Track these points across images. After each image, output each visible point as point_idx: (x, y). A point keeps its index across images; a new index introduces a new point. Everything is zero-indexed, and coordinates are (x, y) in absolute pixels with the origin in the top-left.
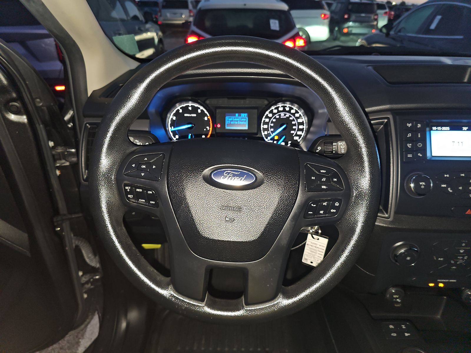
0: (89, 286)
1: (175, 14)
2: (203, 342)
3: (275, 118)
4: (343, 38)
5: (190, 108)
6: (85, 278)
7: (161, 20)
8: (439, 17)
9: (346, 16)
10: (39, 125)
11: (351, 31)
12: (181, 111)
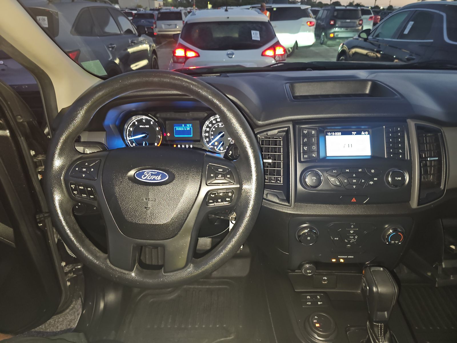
0: (71, 275)
1: (169, 25)
2: (170, 321)
3: (214, 127)
4: (330, 42)
5: (144, 121)
6: (68, 268)
7: (156, 31)
8: (411, 23)
9: (332, 23)
10: (20, 137)
11: (337, 35)
12: (136, 123)
